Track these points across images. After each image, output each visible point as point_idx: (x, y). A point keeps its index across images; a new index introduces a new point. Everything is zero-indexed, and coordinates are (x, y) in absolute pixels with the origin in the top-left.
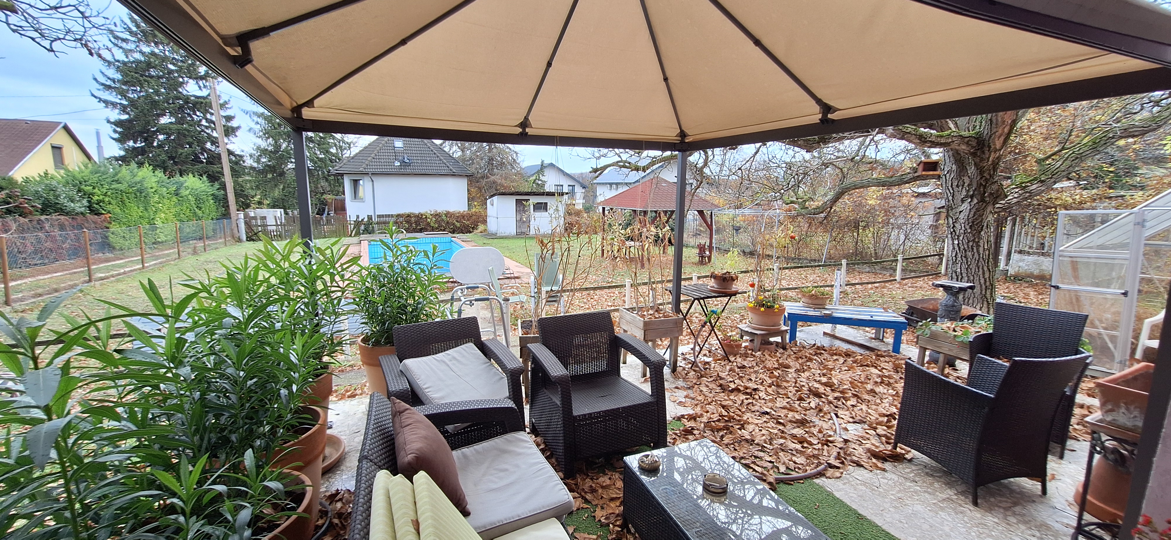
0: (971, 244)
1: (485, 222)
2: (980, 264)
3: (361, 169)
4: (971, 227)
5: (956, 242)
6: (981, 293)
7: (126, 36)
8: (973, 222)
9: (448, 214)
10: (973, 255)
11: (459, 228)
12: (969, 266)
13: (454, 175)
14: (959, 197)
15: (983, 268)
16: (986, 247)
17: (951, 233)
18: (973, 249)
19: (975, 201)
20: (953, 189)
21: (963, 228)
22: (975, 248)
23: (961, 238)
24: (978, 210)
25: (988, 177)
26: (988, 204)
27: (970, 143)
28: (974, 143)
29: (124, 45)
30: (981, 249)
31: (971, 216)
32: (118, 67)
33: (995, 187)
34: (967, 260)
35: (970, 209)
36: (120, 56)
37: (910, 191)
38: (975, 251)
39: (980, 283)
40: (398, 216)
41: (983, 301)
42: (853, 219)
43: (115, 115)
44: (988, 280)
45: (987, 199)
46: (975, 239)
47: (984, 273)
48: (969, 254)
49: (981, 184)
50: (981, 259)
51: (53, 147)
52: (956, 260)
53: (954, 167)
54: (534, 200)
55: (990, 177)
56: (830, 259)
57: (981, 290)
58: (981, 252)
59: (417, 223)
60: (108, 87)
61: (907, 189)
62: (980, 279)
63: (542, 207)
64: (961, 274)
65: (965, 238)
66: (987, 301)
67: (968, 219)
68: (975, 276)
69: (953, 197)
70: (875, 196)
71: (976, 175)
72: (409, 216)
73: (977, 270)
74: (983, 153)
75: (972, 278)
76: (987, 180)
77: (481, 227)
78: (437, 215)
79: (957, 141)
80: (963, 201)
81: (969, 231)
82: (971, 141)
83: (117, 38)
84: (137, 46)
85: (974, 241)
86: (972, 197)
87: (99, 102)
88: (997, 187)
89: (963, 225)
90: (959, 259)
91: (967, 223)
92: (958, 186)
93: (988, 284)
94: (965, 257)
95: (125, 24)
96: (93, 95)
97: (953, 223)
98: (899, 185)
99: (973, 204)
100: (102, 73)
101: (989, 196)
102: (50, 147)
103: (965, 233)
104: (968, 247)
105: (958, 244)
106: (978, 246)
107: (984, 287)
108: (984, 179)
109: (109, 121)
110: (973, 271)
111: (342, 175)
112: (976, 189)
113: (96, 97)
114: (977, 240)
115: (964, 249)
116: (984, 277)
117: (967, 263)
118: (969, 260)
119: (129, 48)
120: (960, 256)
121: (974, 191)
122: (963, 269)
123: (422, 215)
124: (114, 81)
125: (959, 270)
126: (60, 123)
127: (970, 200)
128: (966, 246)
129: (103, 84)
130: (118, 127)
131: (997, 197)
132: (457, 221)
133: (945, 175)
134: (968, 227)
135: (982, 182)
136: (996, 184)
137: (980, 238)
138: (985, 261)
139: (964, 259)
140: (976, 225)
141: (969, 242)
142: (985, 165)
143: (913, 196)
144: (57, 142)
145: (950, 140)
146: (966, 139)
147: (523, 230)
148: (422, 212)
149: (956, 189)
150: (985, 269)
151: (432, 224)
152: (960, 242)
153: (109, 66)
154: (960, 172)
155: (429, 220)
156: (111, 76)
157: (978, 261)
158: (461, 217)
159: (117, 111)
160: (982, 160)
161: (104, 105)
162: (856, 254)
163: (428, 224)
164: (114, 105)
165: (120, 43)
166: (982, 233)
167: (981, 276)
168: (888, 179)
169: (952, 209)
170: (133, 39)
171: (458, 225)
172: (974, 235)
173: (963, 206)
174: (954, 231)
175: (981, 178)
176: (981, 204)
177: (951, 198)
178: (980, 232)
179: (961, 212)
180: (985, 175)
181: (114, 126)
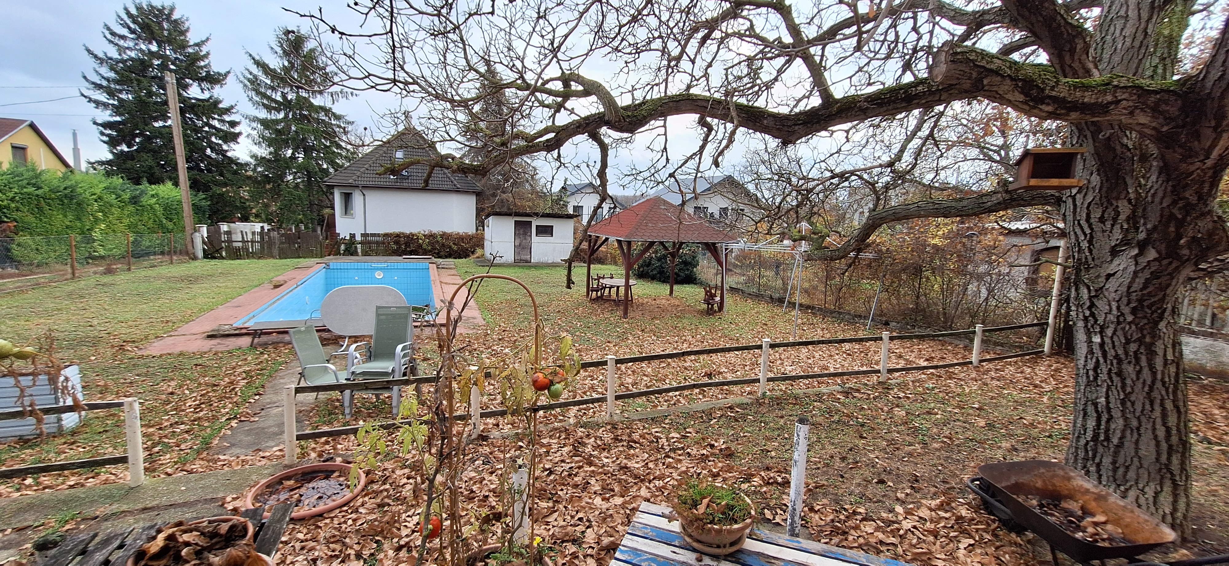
0: (1133, 347)
1: (483, 247)
2: (1155, 394)
3: (350, 181)
4: (1134, 311)
5: (1097, 339)
6: (1157, 460)
7: (125, 32)
8: (1140, 301)
9: (444, 235)
10: (1139, 373)
11: (456, 252)
12: (1127, 395)
13: (458, 191)
14: (1104, 244)
15: (1162, 405)
16: (1170, 357)
17: (1086, 319)
18: (1138, 360)
19: (1152, 254)
20: (1090, 226)
21: (1115, 312)
22: (1143, 358)
23: (1109, 332)
24: (1155, 275)
25: (1193, 199)
26: (1183, 263)
27: (1164, 107)
28: (1173, 110)
29: (121, 43)
30: (1159, 362)
31: (1137, 285)
32: (112, 65)
33: (1205, 224)
34: (1123, 380)
35: (1135, 273)
36: (113, 53)
37: (997, 227)
38: (1144, 362)
39: (1156, 437)
40: (386, 235)
41: (1162, 478)
42: (913, 264)
43: (106, 116)
44: (1174, 432)
45: (1185, 252)
46: (1144, 336)
47: (1164, 415)
48: (1129, 370)
49: (1172, 216)
50: (1159, 384)
51: (14, 148)
52: (1096, 378)
53: (1095, 180)
54: (536, 222)
55: (1200, 198)
56: (881, 315)
57: (1159, 454)
58: (1159, 366)
59: (407, 244)
60: (98, 87)
61: (990, 223)
62: (1154, 429)
63: (546, 231)
64: (1109, 410)
65: (1119, 333)
66: (1174, 482)
67: (1129, 293)
68: (1142, 418)
69: (1090, 242)
70: (940, 233)
71: (1160, 194)
72: (398, 235)
73: (1148, 407)
74: (1197, 136)
75: (1135, 423)
76: (1188, 208)
77: (479, 252)
78: (432, 236)
79: (1127, 100)
80: (1114, 252)
81: (1130, 318)
82: (1166, 103)
83: (113, 34)
84: (136, 44)
85: (1140, 341)
86: (1142, 246)
87: (89, 102)
88: (1210, 226)
89: (1114, 305)
90: (1104, 376)
91: (1125, 300)
92: (1102, 220)
93: (1174, 439)
94: (1119, 374)
95: (122, 20)
96: (83, 95)
97: (1090, 298)
98: (976, 214)
99: (1143, 261)
100: (97, 72)
101: (1189, 245)
102: (10, 148)
103: (1119, 323)
104: (1126, 353)
105: (1102, 345)
106: (1151, 354)
107: (1164, 446)
108: (1181, 204)
109: (95, 123)
110: (1139, 408)
111: (333, 187)
112: (1155, 228)
113: (85, 97)
114: (1148, 339)
115: (1117, 356)
116: (1164, 424)
117: (1124, 387)
118: (1129, 382)
119: (126, 45)
120: (1105, 370)
121: (1149, 232)
122: (1112, 399)
123: (413, 235)
124: (108, 80)
125: (1103, 400)
126: (26, 121)
127: (1136, 251)
128: (1120, 352)
129: (93, 83)
130: (105, 129)
131: (1208, 249)
132: (454, 244)
133: (1074, 198)
134: (1126, 310)
135: (1175, 211)
136: (1209, 218)
137: (1155, 336)
138: (1167, 390)
139: (1116, 379)
140: (1149, 307)
141: (1128, 342)
142: (1192, 168)
143: (1001, 234)
144: (19, 141)
145: (1109, 98)
146: (1153, 99)
147: (523, 257)
148: (415, 231)
149: (1097, 226)
150: (1169, 405)
151: (424, 246)
152: (1107, 340)
153: (101, 63)
154: (1110, 190)
155: (421, 241)
156: (105, 75)
157: (1151, 388)
158: (461, 238)
159: (109, 112)
160: (1188, 155)
161: (94, 105)
162: (917, 310)
163: (420, 246)
164: (105, 105)
165: (116, 40)
166: (1162, 325)
167: (1159, 421)
168: (953, 204)
169: (1088, 269)
170: (132, 36)
171: (455, 248)
172: (1141, 329)
173: (1116, 262)
174: (1093, 315)
175: (1174, 203)
176: (1165, 262)
177: (1085, 245)
178: (1156, 324)
179: (1109, 276)
180: (1187, 194)
181: (101, 128)
